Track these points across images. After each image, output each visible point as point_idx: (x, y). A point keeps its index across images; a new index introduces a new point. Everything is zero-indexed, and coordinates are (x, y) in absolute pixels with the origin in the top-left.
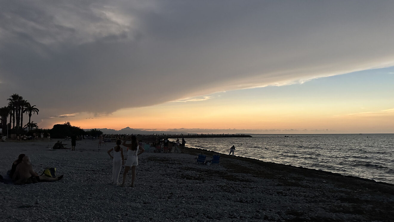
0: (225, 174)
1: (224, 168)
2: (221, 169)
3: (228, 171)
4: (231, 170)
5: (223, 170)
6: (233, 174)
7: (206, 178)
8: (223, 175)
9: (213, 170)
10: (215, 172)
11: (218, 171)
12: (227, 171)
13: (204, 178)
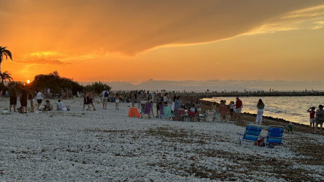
0: (287, 166)
1: (290, 153)
2: (283, 155)
3: (298, 159)
4: (303, 157)
5: (285, 157)
6: (305, 166)
7: (240, 174)
8: (283, 168)
9: (263, 157)
10: (266, 161)
11: (274, 160)
12: (293, 159)
13: (235, 174)
